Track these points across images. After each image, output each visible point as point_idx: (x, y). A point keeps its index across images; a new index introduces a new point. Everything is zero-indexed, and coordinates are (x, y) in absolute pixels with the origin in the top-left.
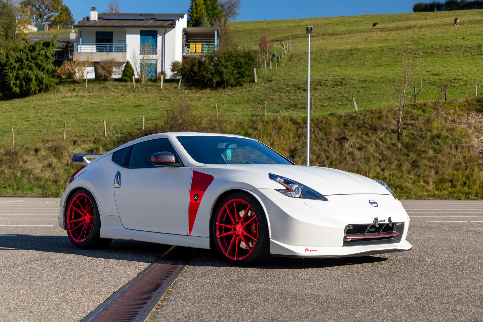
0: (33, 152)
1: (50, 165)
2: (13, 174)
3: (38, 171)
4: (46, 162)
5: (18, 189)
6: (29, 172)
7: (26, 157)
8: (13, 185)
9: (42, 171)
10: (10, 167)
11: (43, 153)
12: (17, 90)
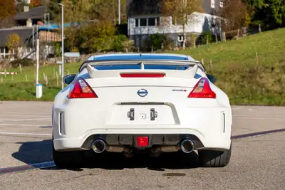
0: (270, 70)
1: (279, 81)
2: (251, 87)
3: (270, 85)
4: (277, 78)
5: (252, 99)
6: (262, 86)
7: (263, 74)
8: (249, 96)
9: (273, 85)
10: (249, 83)
11: (277, 70)
12: (279, 21)
